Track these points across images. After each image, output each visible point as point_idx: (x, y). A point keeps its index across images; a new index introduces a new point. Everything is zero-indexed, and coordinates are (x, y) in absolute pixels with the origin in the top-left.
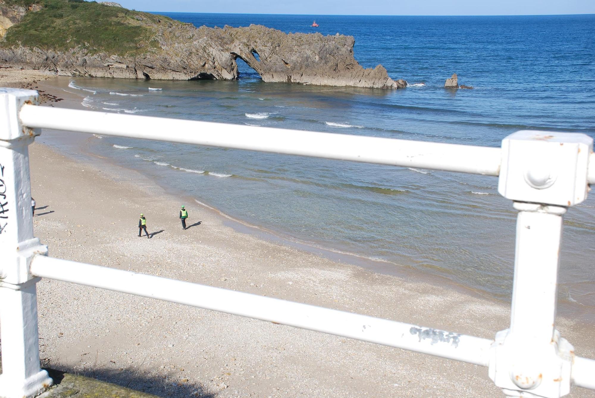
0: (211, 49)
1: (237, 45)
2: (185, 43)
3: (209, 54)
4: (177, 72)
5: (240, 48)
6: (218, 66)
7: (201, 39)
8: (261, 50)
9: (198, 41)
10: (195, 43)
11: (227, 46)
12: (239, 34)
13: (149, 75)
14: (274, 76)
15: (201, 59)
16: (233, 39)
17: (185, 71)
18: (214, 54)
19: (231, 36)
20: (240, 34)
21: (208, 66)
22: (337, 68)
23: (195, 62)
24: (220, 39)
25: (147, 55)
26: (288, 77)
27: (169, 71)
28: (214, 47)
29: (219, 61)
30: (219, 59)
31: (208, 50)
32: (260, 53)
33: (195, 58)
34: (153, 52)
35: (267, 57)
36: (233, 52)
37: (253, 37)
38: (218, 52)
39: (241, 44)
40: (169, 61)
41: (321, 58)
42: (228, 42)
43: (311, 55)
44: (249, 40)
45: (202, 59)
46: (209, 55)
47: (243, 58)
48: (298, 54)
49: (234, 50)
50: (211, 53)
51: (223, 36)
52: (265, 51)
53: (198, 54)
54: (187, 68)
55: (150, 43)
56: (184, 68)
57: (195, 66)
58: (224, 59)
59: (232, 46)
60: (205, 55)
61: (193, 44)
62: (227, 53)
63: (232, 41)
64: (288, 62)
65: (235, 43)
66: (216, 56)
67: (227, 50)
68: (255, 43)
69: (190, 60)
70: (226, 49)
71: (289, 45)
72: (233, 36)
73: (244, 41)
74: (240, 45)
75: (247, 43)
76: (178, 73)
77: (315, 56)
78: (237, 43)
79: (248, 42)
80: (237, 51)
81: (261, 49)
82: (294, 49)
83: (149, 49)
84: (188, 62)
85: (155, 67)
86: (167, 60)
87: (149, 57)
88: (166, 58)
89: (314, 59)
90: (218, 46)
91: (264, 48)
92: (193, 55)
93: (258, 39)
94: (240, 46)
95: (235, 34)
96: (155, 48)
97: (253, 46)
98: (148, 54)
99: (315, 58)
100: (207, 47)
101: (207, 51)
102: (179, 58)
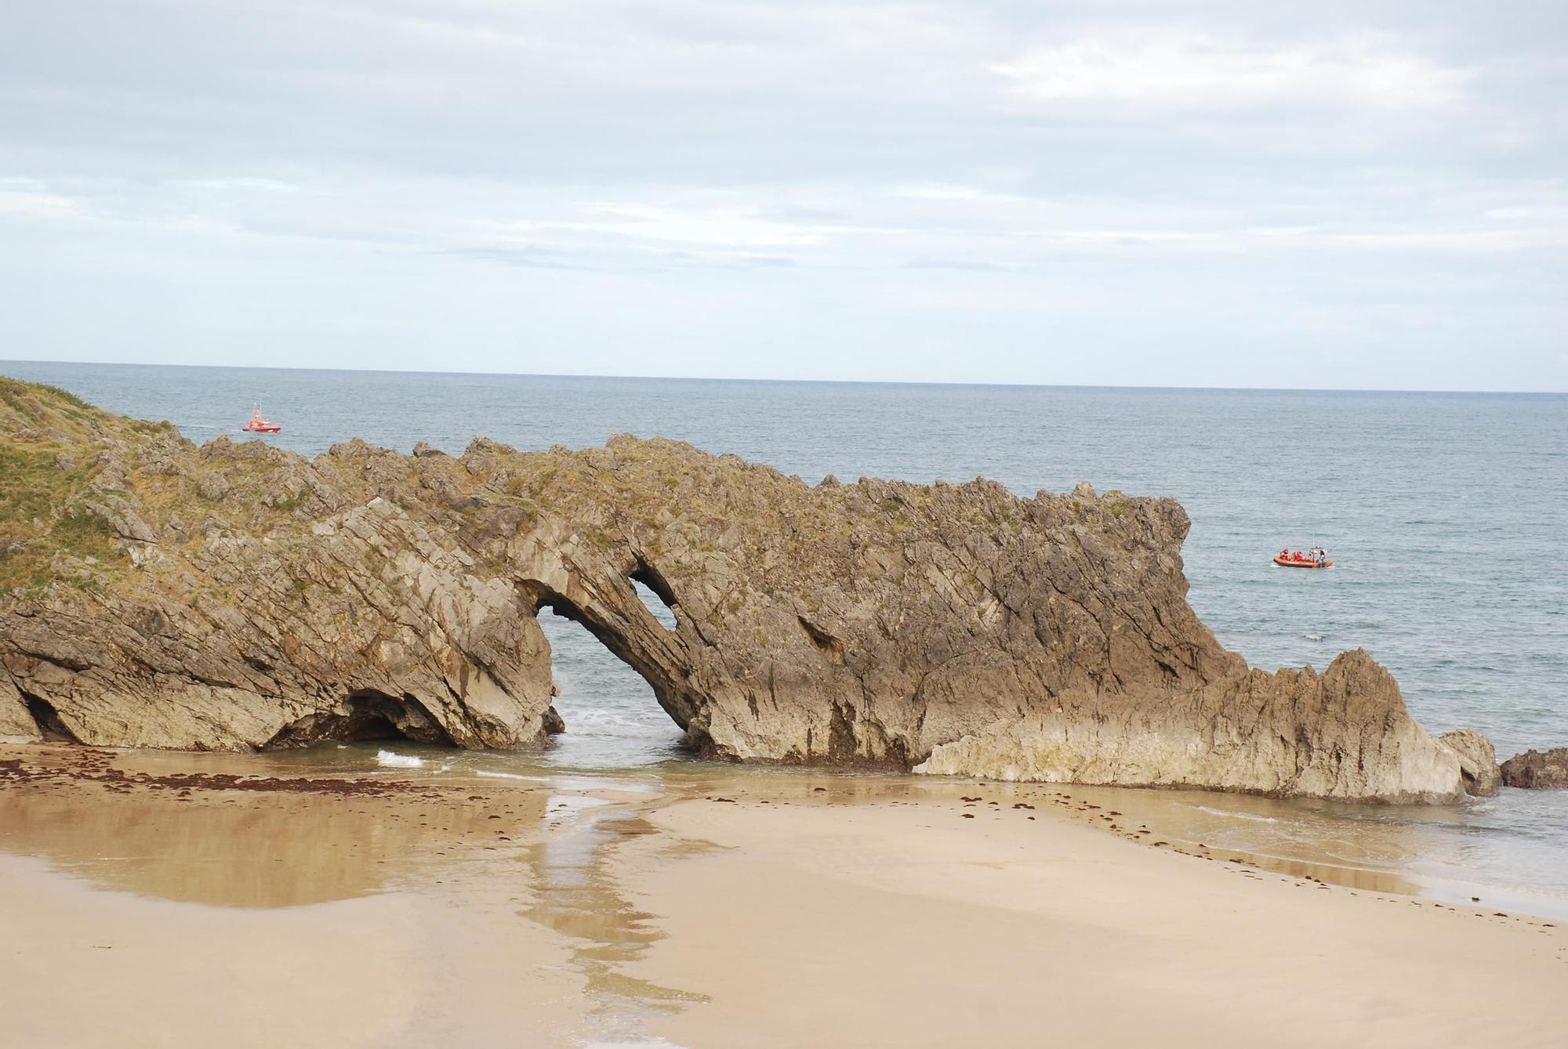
0: (408, 563)
1: (549, 541)
2: (259, 528)
3: (400, 586)
4: (223, 685)
5: (565, 558)
6: (445, 654)
7: (359, 511)
8: (681, 569)
9: (337, 518)
10: (319, 529)
11: (496, 546)
12: (557, 482)
13: (58, 703)
14: (760, 706)
15: (353, 614)
16: (529, 510)
17: (265, 681)
18: (426, 591)
19: (516, 492)
20: (565, 486)
21: (394, 653)
22: (1106, 665)
23: (320, 629)
24: (458, 509)
25: (46, 596)
26: (837, 709)
27: (176, 681)
28: (425, 552)
29: (451, 626)
30: (450, 617)
31: (394, 567)
32: (680, 582)
33: (325, 613)
34: (78, 578)
35: (715, 601)
36: (526, 576)
37: (636, 500)
38: (448, 578)
39: (574, 538)
40: (173, 627)
41: (1010, 612)
42: (503, 526)
43: (955, 596)
44: (618, 513)
45: (360, 614)
46: (398, 593)
47: (583, 607)
48: (888, 589)
49: (536, 565)
50: (409, 582)
51: (471, 492)
52: (704, 570)
53: (336, 591)
54: (279, 664)
55: (55, 530)
56: (262, 667)
57: (322, 653)
58: (478, 615)
59: (522, 549)
60: (377, 593)
61: (311, 533)
62: (495, 581)
63: (524, 522)
64: (834, 629)
65: (538, 533)
66: (436, 600)
67: (499, 565)
68: (652, 532)
69: (292, 621)
70: (490, 564)
71: (830, 543)
72: (525, 494)
73: (588, 519)
74: (565, 540)
75: (607, 532)
76: (230, 691)
77: (981, 599)
78: (551, 529)
79: (609, 526)
80: (552, 574)
81: (685, 560)
82: (861, 562)
83: (56, 565)
84: (281, 633)
85: (94, 659)
86: (161, 624)
87: (58, 606)
88: (156, 613)
89: (976, 618)
90: (446, 543)
91: (698, 556)
92: (313, 593)
93: (665, 510)
94: (567, 549)
95: (535, 486)
96: (91, 560)
97: (636, 545)
98: (52, 593)
99: (981, 614)
100: (386, 552)
101: (388, 573)
102: (231, 610)
